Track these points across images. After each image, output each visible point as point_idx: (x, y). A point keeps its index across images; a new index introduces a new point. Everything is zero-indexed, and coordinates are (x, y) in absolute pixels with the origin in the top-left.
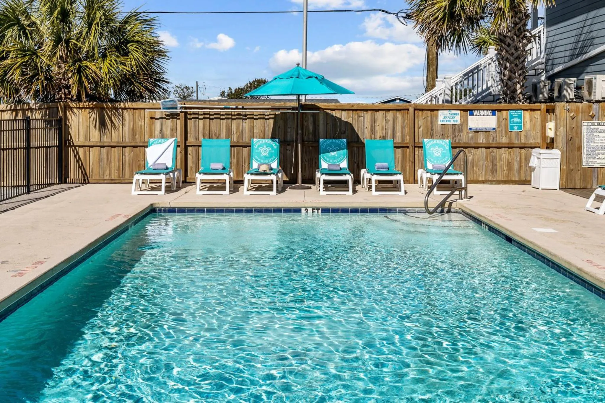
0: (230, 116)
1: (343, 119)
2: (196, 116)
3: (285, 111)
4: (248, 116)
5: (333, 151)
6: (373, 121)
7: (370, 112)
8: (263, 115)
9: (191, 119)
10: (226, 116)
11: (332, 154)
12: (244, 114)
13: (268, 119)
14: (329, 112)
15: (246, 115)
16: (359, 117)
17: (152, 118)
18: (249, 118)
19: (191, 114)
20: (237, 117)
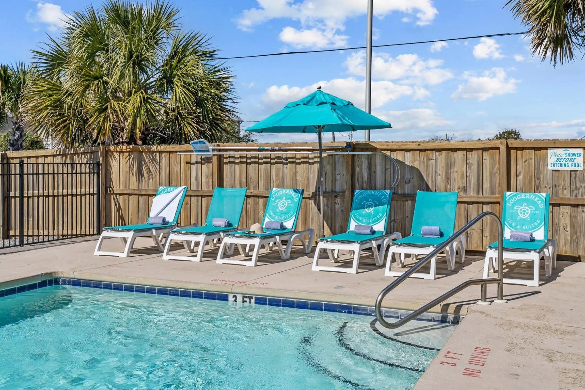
0: (269, 160)
1: (407, 163)
2: (232, 160)
3: (333, 152)
4: (289, 160)
5: (369, 206)
6: (450, 165)
7: (444, 153)
8: (306, 158)
9: (227, 163)
10: (264, 160)
11: (367, 210)
12: (285, 156)
13: (313, 163)
14: (388, 153)
15: (287, 159)
16: (429, 159)
17: (187, 163)
18: (290, 162)
19: (226, 158)
20: (276, 160)
